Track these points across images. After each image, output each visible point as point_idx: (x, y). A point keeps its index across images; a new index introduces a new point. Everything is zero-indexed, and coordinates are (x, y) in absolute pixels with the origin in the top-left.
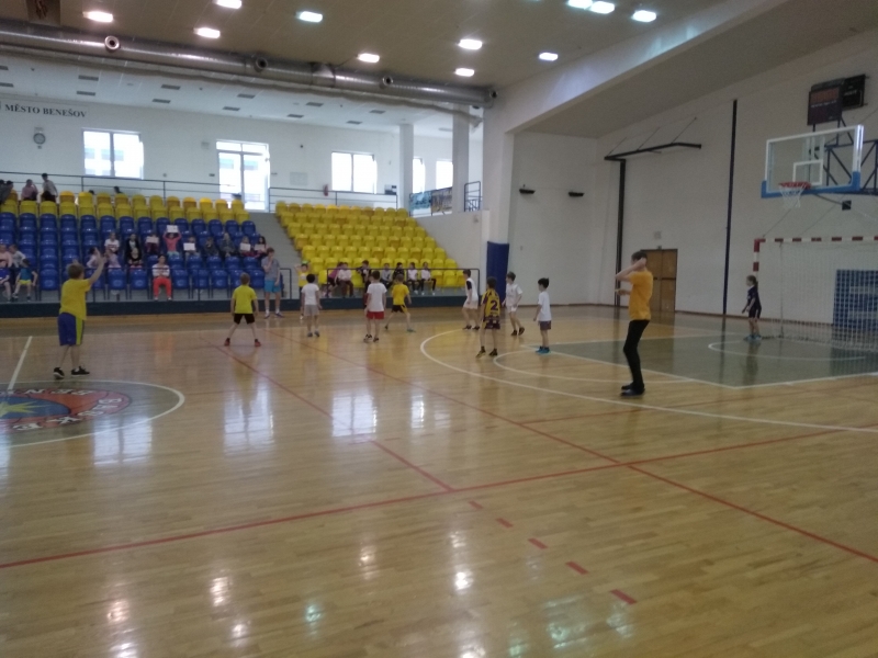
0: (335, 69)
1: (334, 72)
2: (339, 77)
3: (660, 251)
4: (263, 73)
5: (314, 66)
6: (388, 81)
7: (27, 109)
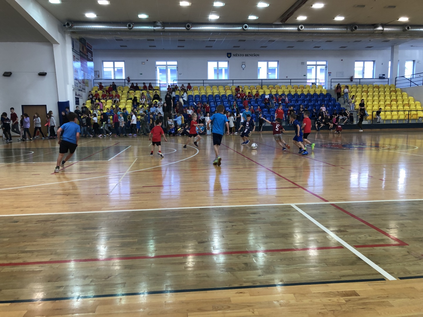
0: (383, 26)
1: (383, 27)
2: (385, 29)
4: (354, 31)
5: (375, 26)
6: (408, 28)
7: (240, 55)
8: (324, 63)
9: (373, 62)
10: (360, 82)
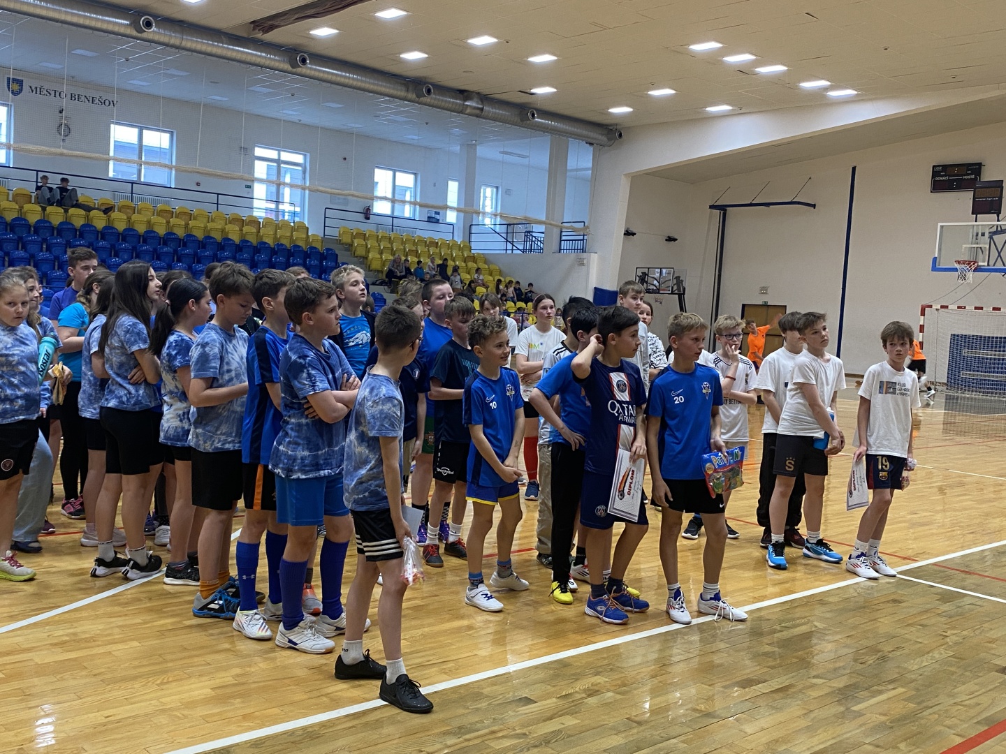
0: (483, 98)
1: (482, 103)
2: (488, 108)
3: (765, 305)
5: (465, 95)
6: (533, 115)
7: (53, 93)
8: (299, 158)
9: (412, 177)
10: (393, 226)
